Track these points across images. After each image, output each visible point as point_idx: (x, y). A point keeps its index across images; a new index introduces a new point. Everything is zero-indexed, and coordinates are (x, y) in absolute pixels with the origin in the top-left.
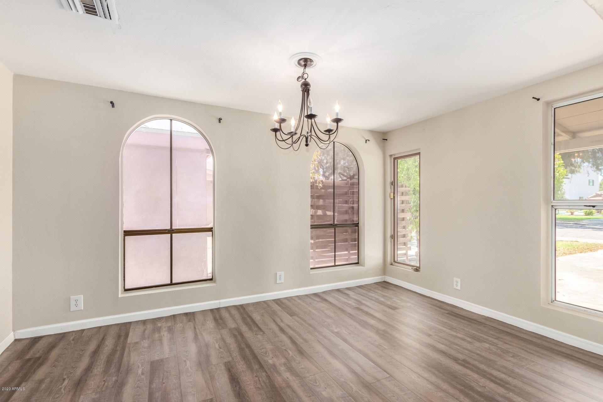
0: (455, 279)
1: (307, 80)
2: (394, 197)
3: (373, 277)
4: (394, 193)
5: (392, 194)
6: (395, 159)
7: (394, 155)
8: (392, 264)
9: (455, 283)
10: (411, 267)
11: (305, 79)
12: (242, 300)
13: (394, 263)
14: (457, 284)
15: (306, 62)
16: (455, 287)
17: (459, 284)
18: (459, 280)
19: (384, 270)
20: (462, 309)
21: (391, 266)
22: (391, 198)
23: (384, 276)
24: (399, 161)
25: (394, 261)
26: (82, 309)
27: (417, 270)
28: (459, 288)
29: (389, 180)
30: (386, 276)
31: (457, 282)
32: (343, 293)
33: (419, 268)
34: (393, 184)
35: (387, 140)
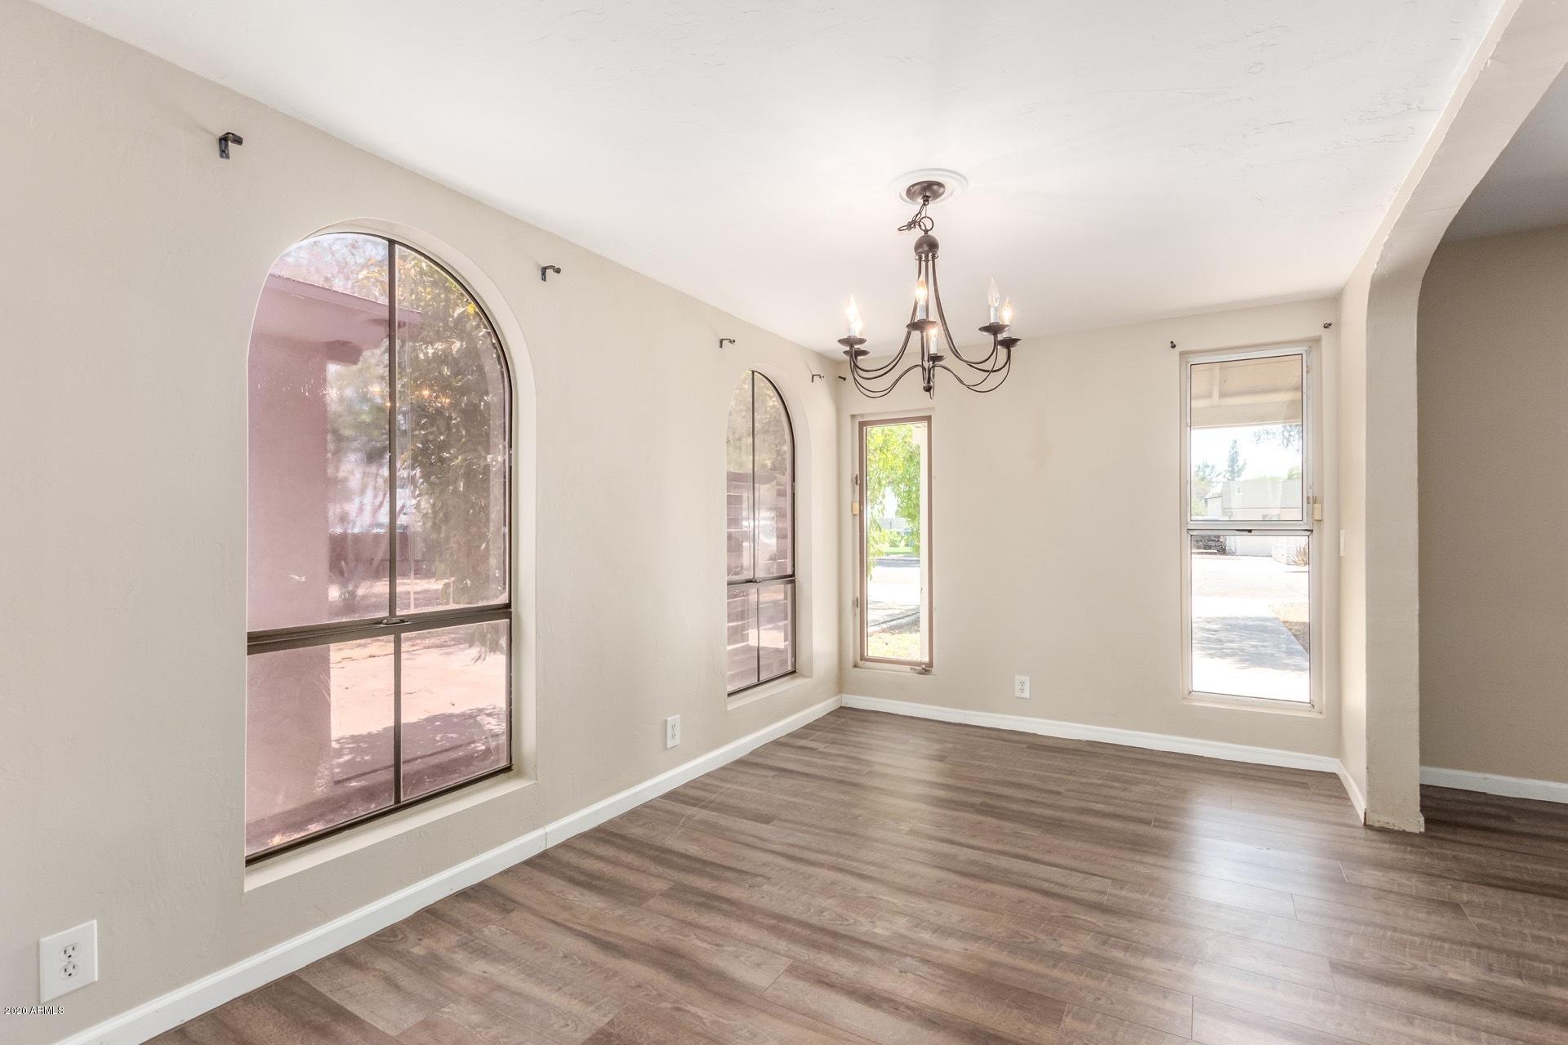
0: (1018, 678)
1: (929, 233)
2: (861, 512)
3: (825, 700)
4: (861, 503)
5: (857, 505)
6: (862, 425)
7: (862, 415)
8: (856, 666)
9: (1018, 687)
10: (909, 667)
11: (926, 231)
12: (596, 812)
13: (861, 663)
14: (1023, 687)
15: (928, 191)
16: (1018, 694)
17: (1027, 687)
18: (1027, 679)
19: (841, 683)
20: (1035, 735)
21: (856, 669)
22: (854, 513)
23: (839, 697)
24: (869, 428)
25: (863, 658)
26: (96, 979)
27: (926, 669)
28: (1027, 694)
29: (850, 470)
30: (843, 695)
31: (1022, 683)
32: (794, 747)
33: (930, 664)
34: (859, 482)
35: (845, 379)
